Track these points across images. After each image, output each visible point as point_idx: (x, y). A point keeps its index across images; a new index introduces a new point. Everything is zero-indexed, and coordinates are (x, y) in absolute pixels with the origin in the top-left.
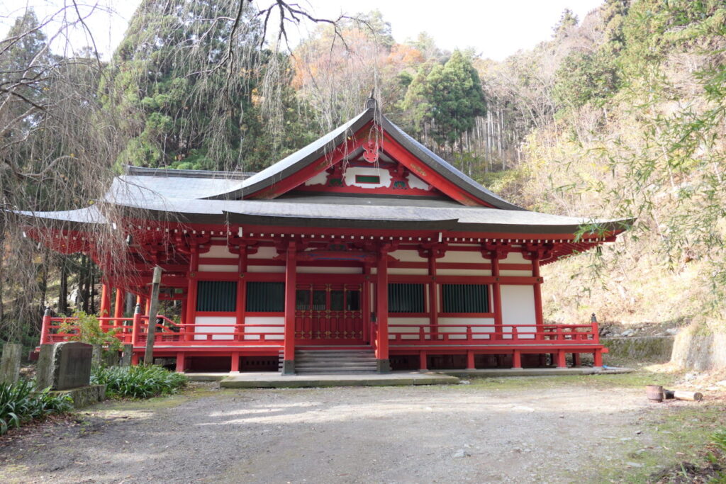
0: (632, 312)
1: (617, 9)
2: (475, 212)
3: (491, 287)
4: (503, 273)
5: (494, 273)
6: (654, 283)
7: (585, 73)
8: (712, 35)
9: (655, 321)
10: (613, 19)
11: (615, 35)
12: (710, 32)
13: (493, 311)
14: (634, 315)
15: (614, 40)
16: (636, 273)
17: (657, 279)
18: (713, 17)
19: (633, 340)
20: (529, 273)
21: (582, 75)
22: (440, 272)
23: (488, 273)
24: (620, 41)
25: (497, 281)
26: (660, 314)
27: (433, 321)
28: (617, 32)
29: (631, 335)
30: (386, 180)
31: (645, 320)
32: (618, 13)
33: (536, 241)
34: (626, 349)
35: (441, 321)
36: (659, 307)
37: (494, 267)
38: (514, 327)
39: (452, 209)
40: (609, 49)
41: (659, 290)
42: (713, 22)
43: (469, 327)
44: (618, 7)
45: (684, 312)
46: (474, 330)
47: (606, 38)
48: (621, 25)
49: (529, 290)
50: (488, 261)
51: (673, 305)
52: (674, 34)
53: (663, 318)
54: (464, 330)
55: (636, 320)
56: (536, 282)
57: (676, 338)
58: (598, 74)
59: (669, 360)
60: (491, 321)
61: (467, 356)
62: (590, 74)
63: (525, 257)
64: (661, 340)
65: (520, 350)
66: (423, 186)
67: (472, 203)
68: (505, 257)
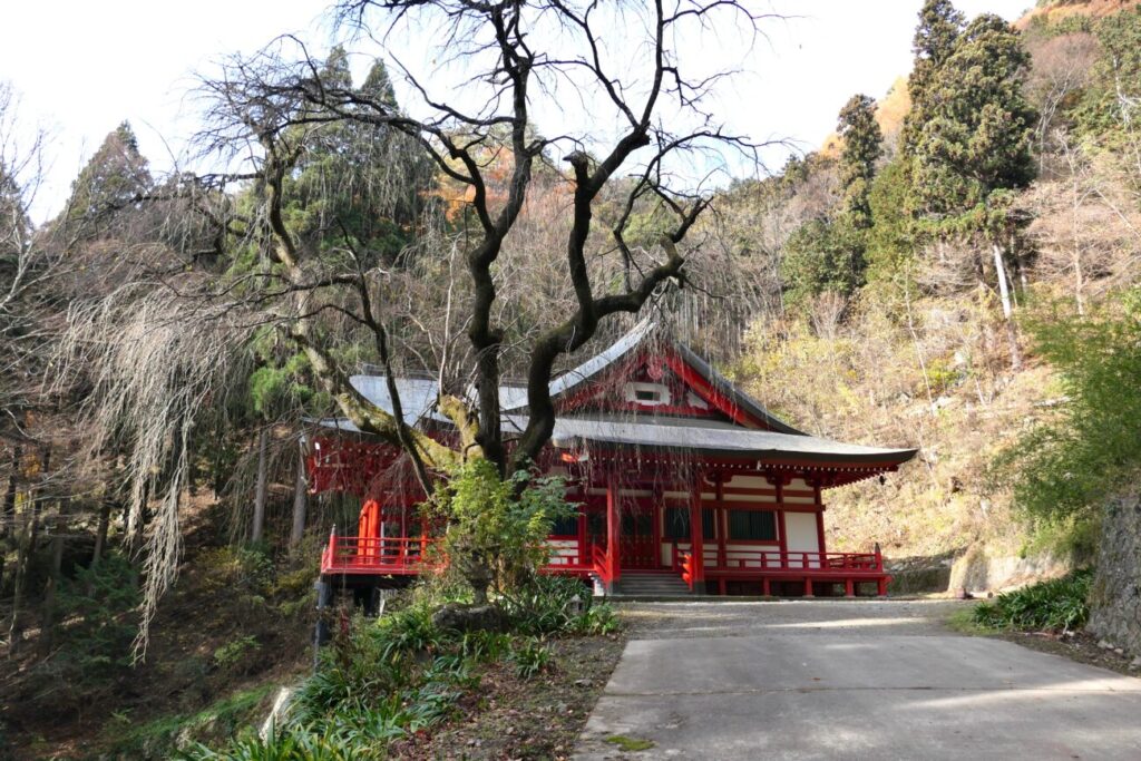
0: (898, 546)
1: (859, 171)
2: (760, 436)
3: (776, 514)
4: (787, 499)
5: (779, 499)
6: (918, 514)
7: (823, 250)
8: (972, 231)
9: (924, 555)
10: (854, 183)
11: (857, 203)
12: (969, 228)
13: (778, 538)
14: (901, 549)
15: (855, 209)
16: (899, 503)
17: (923, 510)
18: (973, 211)
19: (905, 574)
20: (810, 500)
21: (819, 251)
22: (727, 497)
23: (772, 499)
24: (862, 211)
25: (782, 509)
26: (930, 548)
27: (722, 547)
28: (860, 201)
29: (901, 569)
30: (666, 399)
31: (913, 554)
32: (861, 175)
33: (819, 469)
34: (898, 583)
35: (729, 547)
36: (927, 541)
37: (779, 494)
38: (805, 554)
39: (738, 432)
40: (848, 220)
41: (924, 522)
42: (973, 217)
43: (763, 554)
44: (859, 168)
45: (955, 545)
46: (768, 556)
47: (846, 208)
48: (865, 192)
49: (812, 517)
50: (772, 487)
51: (943, 539)
52: (930, 222)
53: (933, 552)
54: (759, 556)
55: (903, 554)
56: (818, 509)
57: (954, 568)
58: (838, 252)
59: (946, 589)
60: (777, 549)
61: (762, 582)
62: (829, 251)
63: (769, 482)
64: (937, 571)
65: (811, 577)
66: (702, 405)
67: (754, 425)
68: (789, 483)
